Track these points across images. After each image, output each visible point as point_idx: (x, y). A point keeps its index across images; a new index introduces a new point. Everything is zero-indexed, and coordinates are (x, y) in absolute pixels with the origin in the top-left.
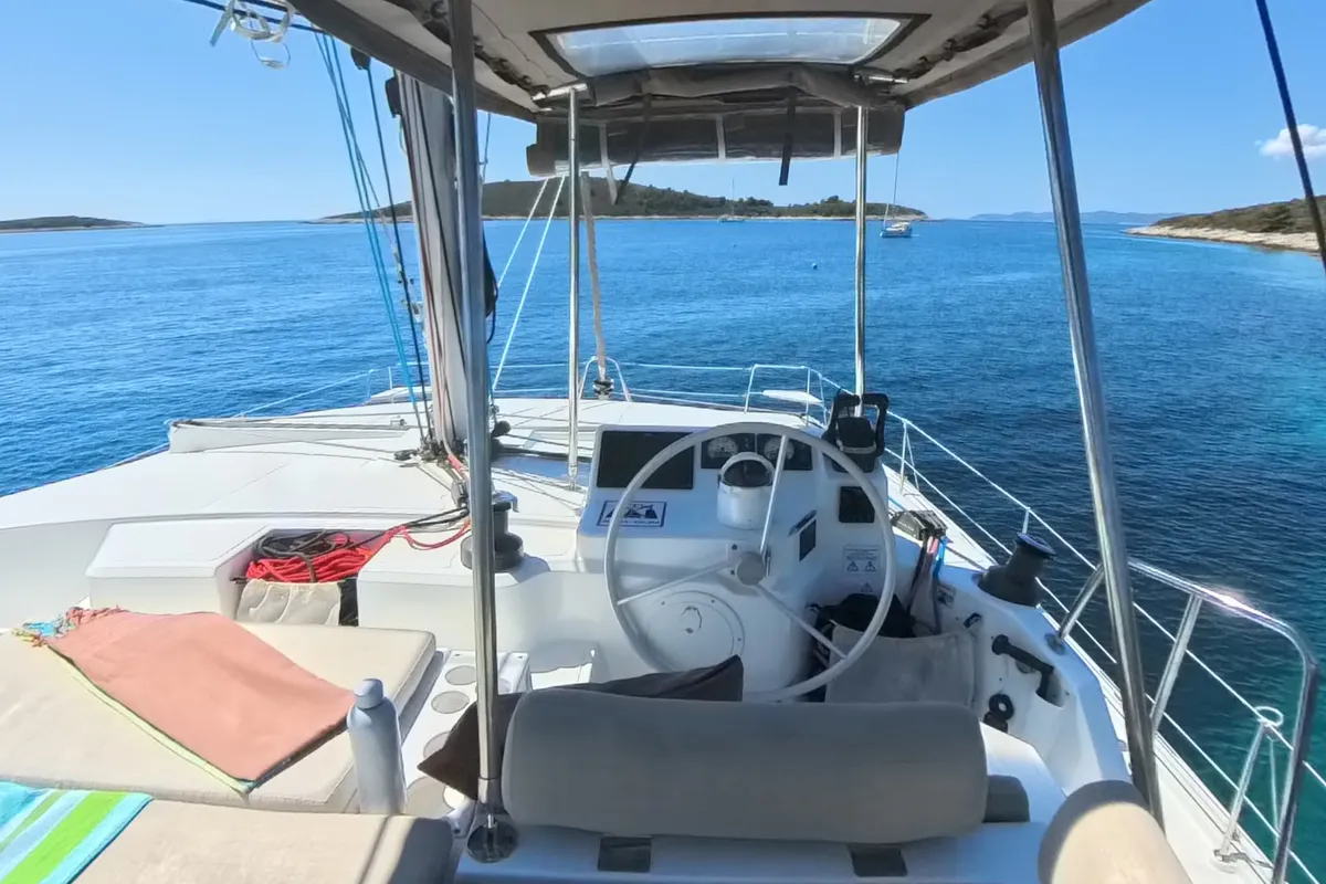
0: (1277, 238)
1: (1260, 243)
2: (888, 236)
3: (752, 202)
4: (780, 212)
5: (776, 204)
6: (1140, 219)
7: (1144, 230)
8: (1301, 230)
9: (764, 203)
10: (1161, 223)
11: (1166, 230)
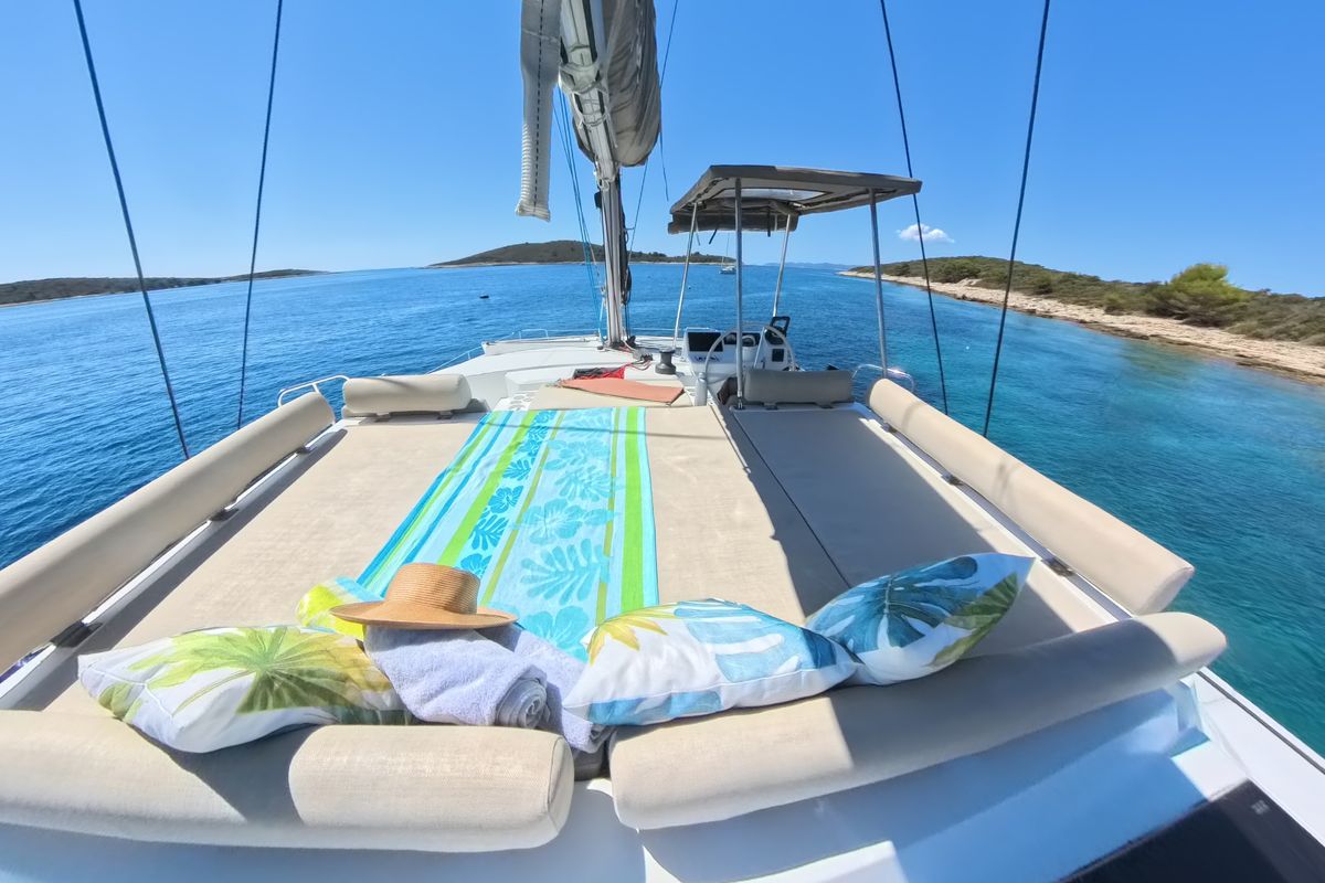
0: (903, 279)
1: (895, 281)
2: (723, 273)
3: (656, 254)
4: (670, 260)
5: (668, 256)
6: (844, 268)
7: (845, 273)
8: (915, 275)
9: (661, 255)
10: (853, 270)
11: (854, 273)
